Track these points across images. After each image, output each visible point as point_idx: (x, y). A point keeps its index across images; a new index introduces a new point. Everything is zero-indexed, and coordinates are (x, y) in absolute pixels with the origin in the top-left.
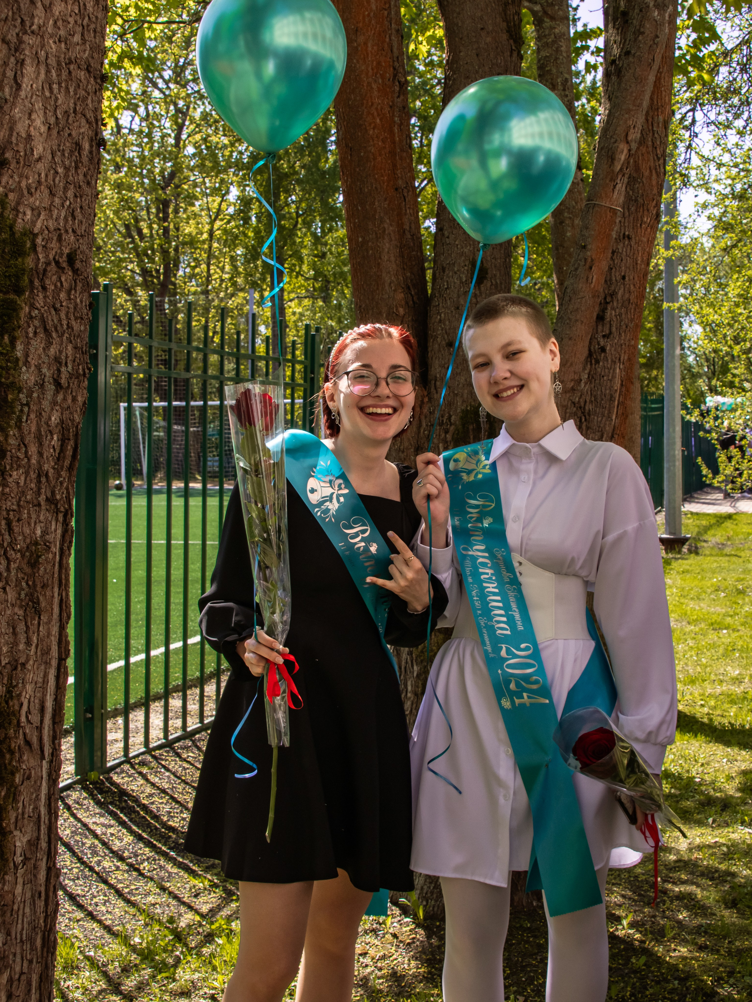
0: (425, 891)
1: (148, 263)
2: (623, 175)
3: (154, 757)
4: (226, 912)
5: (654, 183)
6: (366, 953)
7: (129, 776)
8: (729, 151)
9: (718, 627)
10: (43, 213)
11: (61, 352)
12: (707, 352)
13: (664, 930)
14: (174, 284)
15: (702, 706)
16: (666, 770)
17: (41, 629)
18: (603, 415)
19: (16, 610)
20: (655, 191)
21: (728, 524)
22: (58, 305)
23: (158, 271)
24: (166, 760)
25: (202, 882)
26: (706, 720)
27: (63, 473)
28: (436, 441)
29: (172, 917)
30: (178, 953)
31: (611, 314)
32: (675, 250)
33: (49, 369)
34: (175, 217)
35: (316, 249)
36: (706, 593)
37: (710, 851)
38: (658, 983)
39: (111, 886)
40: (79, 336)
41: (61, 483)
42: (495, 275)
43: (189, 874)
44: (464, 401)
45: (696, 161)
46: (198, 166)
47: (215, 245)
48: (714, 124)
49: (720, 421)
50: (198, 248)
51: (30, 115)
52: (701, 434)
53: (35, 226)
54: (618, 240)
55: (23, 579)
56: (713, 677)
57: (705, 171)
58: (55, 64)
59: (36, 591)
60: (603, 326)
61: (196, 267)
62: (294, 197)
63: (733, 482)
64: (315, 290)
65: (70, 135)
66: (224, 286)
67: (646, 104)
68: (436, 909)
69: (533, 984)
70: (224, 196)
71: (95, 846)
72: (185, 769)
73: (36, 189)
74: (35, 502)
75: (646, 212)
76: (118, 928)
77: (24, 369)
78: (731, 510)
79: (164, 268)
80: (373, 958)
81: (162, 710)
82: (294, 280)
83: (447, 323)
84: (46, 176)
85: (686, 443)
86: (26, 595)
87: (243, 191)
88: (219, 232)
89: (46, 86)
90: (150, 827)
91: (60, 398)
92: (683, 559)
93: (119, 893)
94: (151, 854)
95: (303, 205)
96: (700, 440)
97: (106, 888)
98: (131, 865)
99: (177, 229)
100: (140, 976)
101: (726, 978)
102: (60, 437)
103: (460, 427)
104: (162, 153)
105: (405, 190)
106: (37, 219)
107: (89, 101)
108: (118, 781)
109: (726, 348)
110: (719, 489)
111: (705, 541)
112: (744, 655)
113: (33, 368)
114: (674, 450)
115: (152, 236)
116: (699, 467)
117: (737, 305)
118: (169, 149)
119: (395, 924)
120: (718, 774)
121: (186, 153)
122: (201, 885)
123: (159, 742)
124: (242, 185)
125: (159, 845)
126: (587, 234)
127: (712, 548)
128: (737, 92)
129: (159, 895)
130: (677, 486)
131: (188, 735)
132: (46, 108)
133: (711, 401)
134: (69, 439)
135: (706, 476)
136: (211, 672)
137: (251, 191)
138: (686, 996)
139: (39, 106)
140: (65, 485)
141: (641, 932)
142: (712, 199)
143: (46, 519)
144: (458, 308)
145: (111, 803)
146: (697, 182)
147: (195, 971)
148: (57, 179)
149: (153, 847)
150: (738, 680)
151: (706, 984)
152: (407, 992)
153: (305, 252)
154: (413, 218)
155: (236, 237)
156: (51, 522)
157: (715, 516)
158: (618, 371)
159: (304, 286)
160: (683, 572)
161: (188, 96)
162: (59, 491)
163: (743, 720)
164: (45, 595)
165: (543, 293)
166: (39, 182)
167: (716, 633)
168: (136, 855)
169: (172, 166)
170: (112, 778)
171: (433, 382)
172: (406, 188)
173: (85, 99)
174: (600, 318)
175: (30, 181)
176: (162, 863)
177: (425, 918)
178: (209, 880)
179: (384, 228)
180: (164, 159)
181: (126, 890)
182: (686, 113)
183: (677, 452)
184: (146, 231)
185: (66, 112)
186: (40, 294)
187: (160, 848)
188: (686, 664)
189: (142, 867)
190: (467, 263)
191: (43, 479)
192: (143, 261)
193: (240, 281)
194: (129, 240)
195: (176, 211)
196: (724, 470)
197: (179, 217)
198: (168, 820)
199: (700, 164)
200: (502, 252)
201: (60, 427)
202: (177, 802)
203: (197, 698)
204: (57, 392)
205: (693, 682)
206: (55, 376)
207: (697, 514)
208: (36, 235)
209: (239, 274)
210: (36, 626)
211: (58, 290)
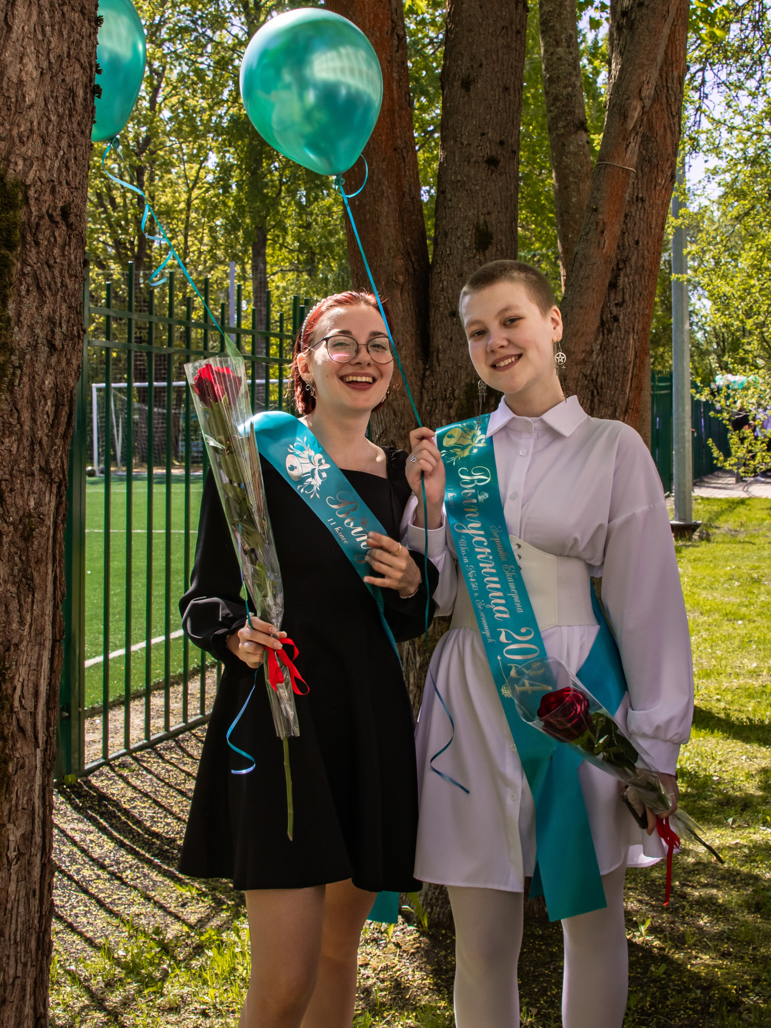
0: (429, 897)
1: (122, 234)
2: (637, 134)
3: (135, 759)
4: (215, 922)
5: (669, 142)
6: (367, 964)
7: (109, 779)
8: (741, 114)
9: (733, 618)
10: (35, 164)
11: (54, 311)
12: (717, 327)
13: (684, 937)
14: (149, 257)
15: (718, 700)
16: (681, 768)
17: (35, 607)
18: (616, 389)
19: (9, 586)
20: (670, 150)
21: (741, 509)
22: (52, 262)
23: (132, 243)
24: (148, 762)
25: (190, 891)
26: (722, 715)
27: (58, 441)
28: (438, 417)
29: (158, 928)
30: (165, 966)
31: (624, 281)
32: (684, 219)
33: (42, 329)
34: (150, 185)
35: (301, 219)
36: (719, 582)
37: (731, 853)
38: (679, 992)
39: (92, 896)
40: (73, 295)
41: (56, 451)
42: (501, 241)
43: (175, 882)
44: (468, 375)
45: (706, 124)
46: (174, 131)
47: (193, 215)
48: (725, 84)
49: (731, 400)
50: (175, 218)
51: (21, 59)
52: (712, 414)
53: (27, 177)
54: (631, 203)
55: (16, 553)
56: (729, 670)
57: (716, 134)
58: (47, 5)
59: (30, 567)
60: (616, 293)
61: (171, 239)
62: (277, 164)
63: (745, 465)
64: (299, 262)
65: (63, 80)
66: (202, 259)
67: (660, 58)
68: (441, 916)
69: (547, 995)
70: (202, 162)
71: (74, 854)
72: (168, 771)
73: (28, 138)
74: (28, 471)
75: (660, 174)
76: (100, 940)
77: (16, 329)
78: (744, 495)
79: (139, 240)
80: (375, 970)
81: (143, 709)
82: (278, 253)
83: (450, 291)
84: (39, 124)
85: (696, 424)
86: (19, 571)
87: (224, 157)
88: (198, 201)
89: (39, 29)
90: (132, 833)
91: (54, 360)
92: (693, 546)
93: (101, 904)
94: (134, 862)
95: (287, 172)
96: (709, 420)
97: (87, 898)
98: (112, 874)
99: (153, 198)
100: (125, 991)
101: (751, 987)
102: (54, 402)
103: (464, 402)
104: (137, 117)
105: (404, 151)
106: (30, 170)
107: (84, 45)
108: (97, 785)
109: (737, 323)
110: (730, 472)
111: (717, 528)
112: (761, 647)
113: (25, 329)
114: (684, 431)
115: (125, 205)
116: (710, 449)
117: (750, 277)
118: (144, 112)
119: (398, 933)
120: (737, 772)
121: (161, 116)
122: (189, 893)
123: (141, 743)
124: (221, 150)
125: (143, 852)
126: (598, 196)
127: (724, 535)
128: (749, 50)
129: (143, 904)
130: (687, 469)
131: (171, 735)
132: (38, 52)
133: (721, 380)
134: (64, 405)
135: (717, 459)
136: (194, 668)
137: (231, 158)
138: (709, 1006)
139: (30, 49)
140: (60, 453)
141: (660, 939)
142: (723, 164)
143: (40, 490)
144: (461, 275)
145: (90, 808)
146: (707, 147)
147: (184, 985)
148: (50, 127)
149: (136, 854)
150: (755, 673)
151: (730, 993)
152: (412, 1004)
153: (288, 222)
154: (412, 180)
155: (216, 206)
156: (44, 494)
157: (727, 501)
158: (631, 341)
159: (287, 258)
160: (695, 560)
161: (164, 56)
162: (54, 459)
163: (762, 715)
164: (39, 571)
165: (543, 266)
166: (32, 131)
167: (731, 624)
168: (118, 863)
169: (147, 131)
170: (90, 781)
171: (435, 354)
172: (405, 148)
173: (79, 43)
174: (613, 285)
175: (22, 129)
176: (146, 871)
177: (430, 927)
178: (197, 889)
179: (383, 190)
180: (139, 123)
181: (108, 900)
182: (695, 73)
183: (686, 433)
184: (119, 200)
185: (60, 56)
186: (33, 250)
187: (144, 856)
188: (700, 657)
189: (124, 875)
190: (471, 227)
191: (37, 447)
192: (116, 232)
193: (219, 253)
194: (101, 210)
195: (151, 179)
196: (736, 452)
197: (154, 185)
198: (152, 826)
199: (710, 127)
200: (508, 215)
201: (53, 392)
202: (161, 806)
203: (180, 696)
204: (51, 354)
205: (708, 675)
206: (49, 337)
207: (708, 499)
208: (28, 187)
209: (218, 246)
210: (30, 605)
211: (52, 245)
